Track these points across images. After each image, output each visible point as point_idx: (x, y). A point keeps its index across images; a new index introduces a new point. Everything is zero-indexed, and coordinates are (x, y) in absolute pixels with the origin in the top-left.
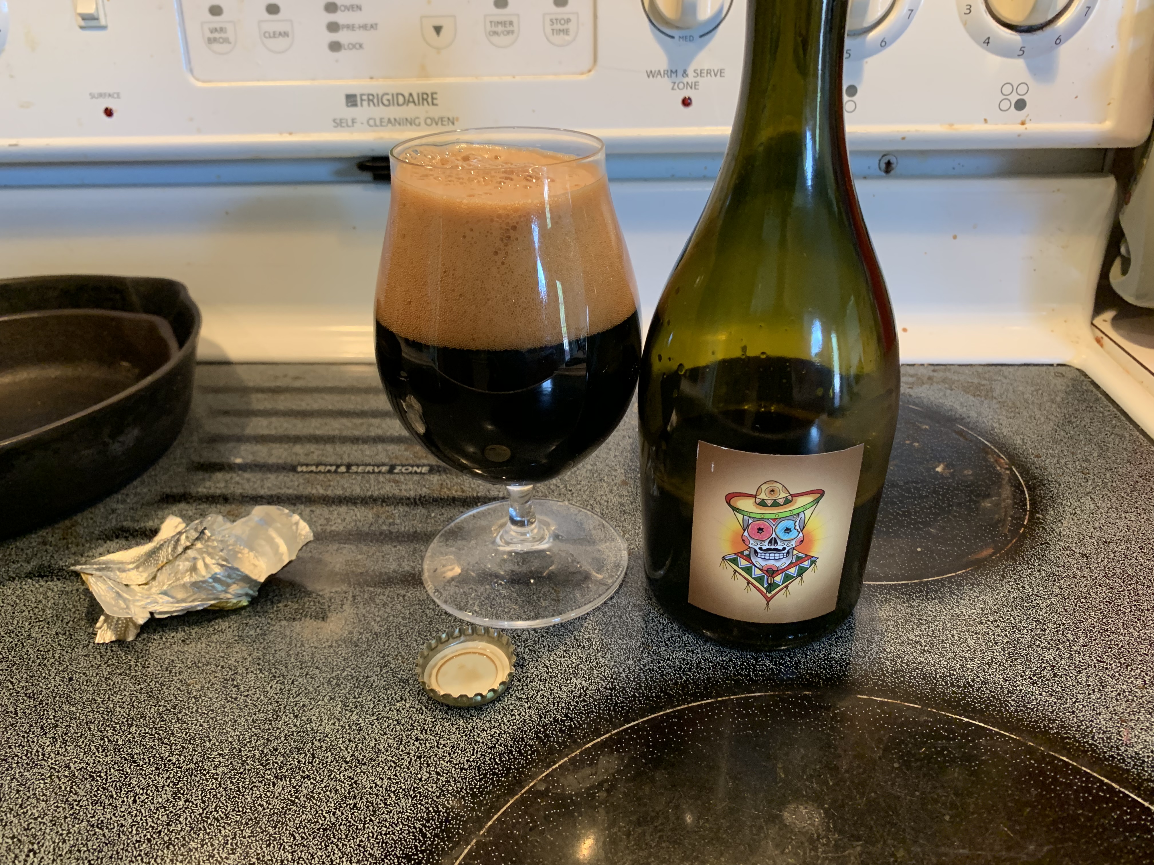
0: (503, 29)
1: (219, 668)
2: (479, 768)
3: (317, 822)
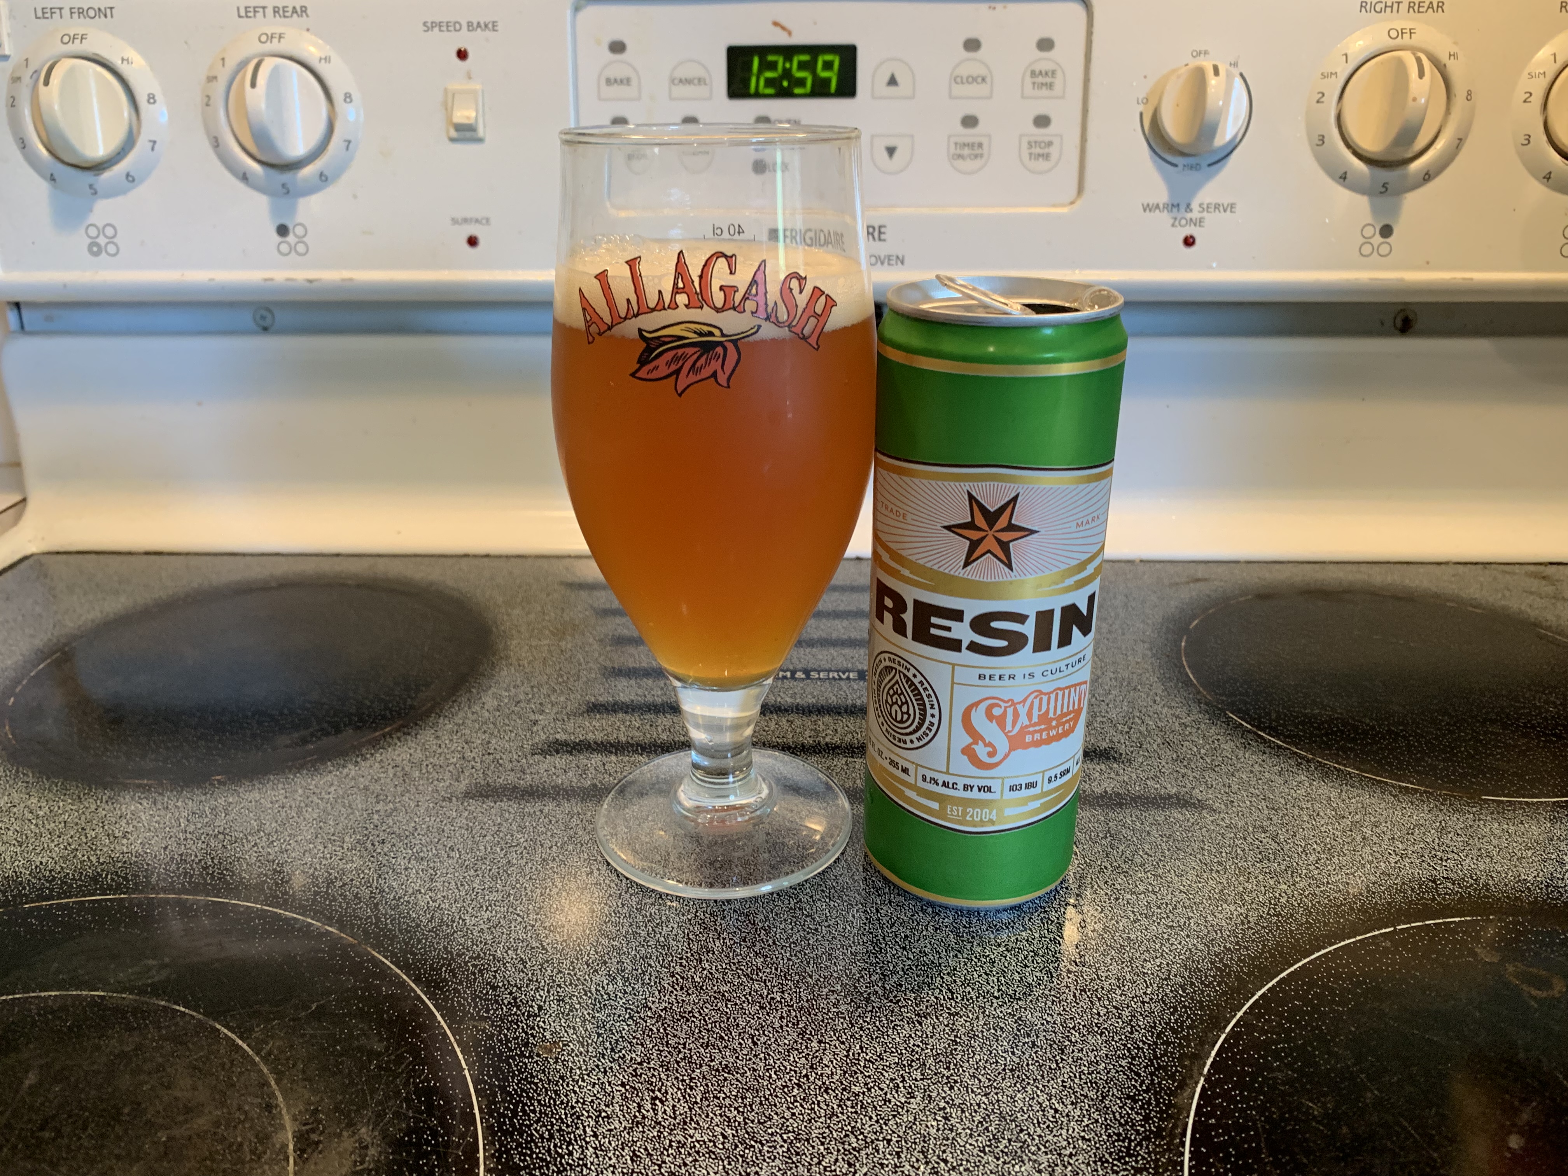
0: (970, 152)
2: (1163, 1001)
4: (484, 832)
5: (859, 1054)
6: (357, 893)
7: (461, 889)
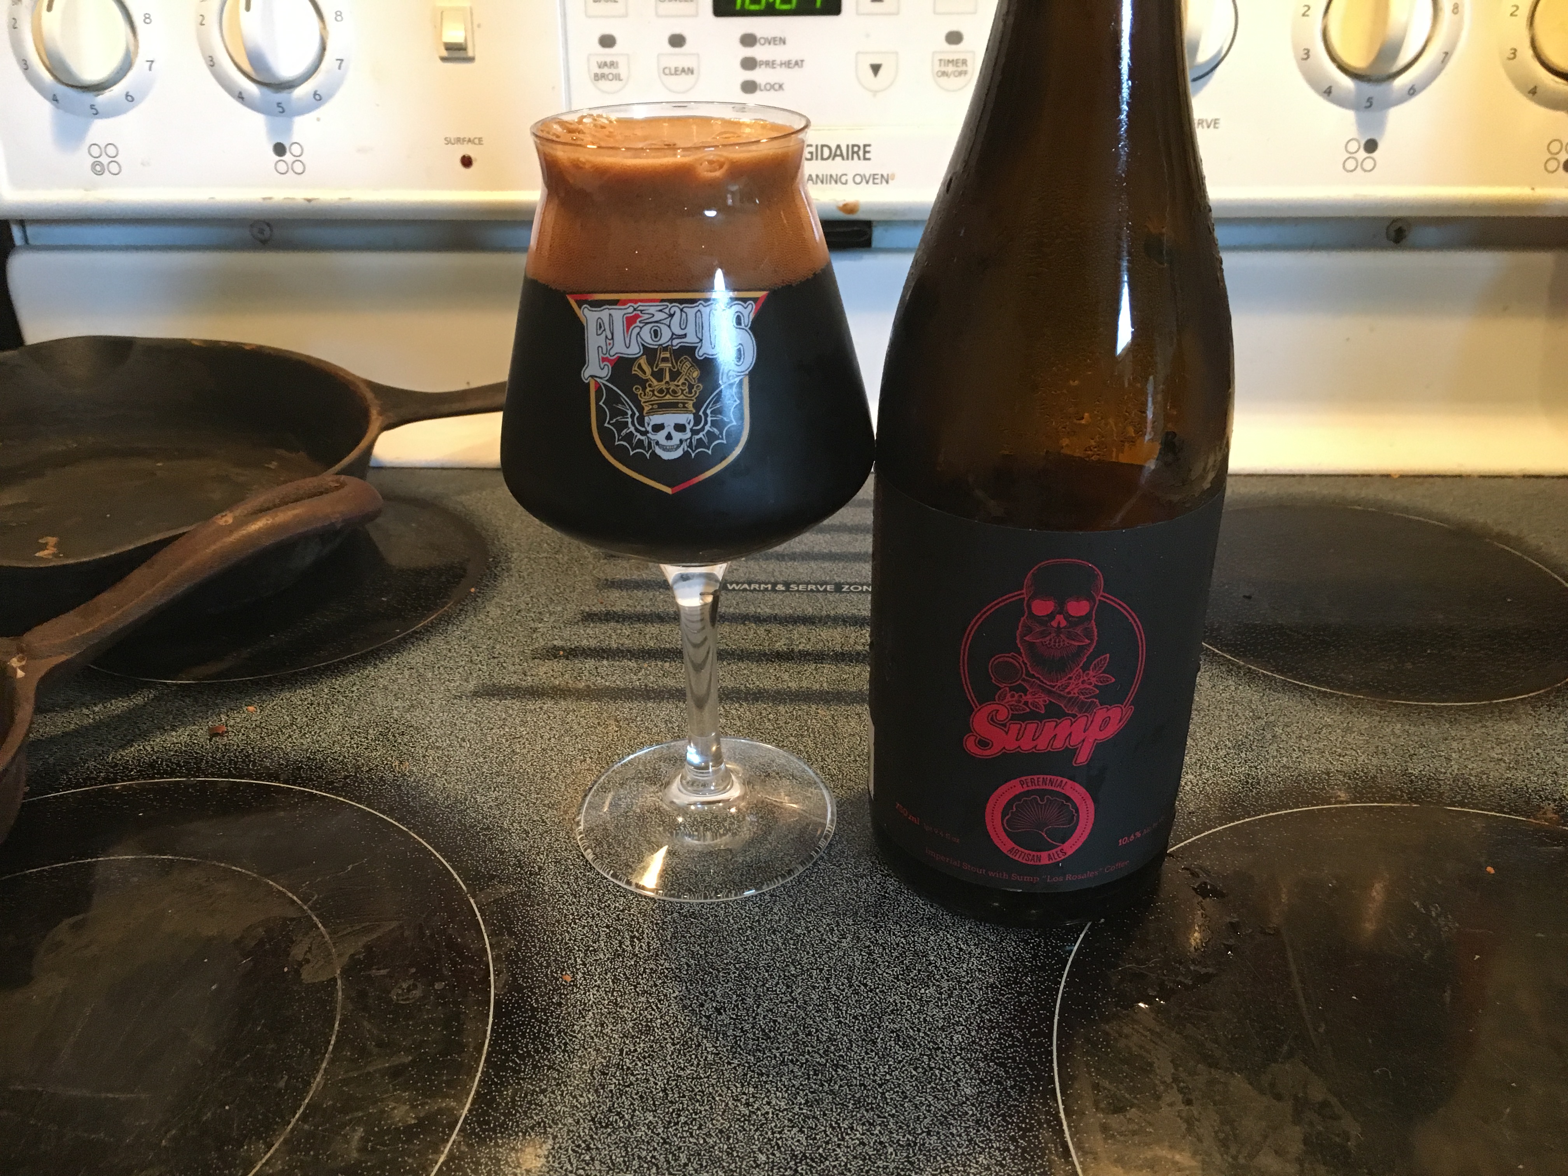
0: (955, 69)
4: (491, 726)
5: (803, 905)
6: (382, 777)
7: (472, 773)
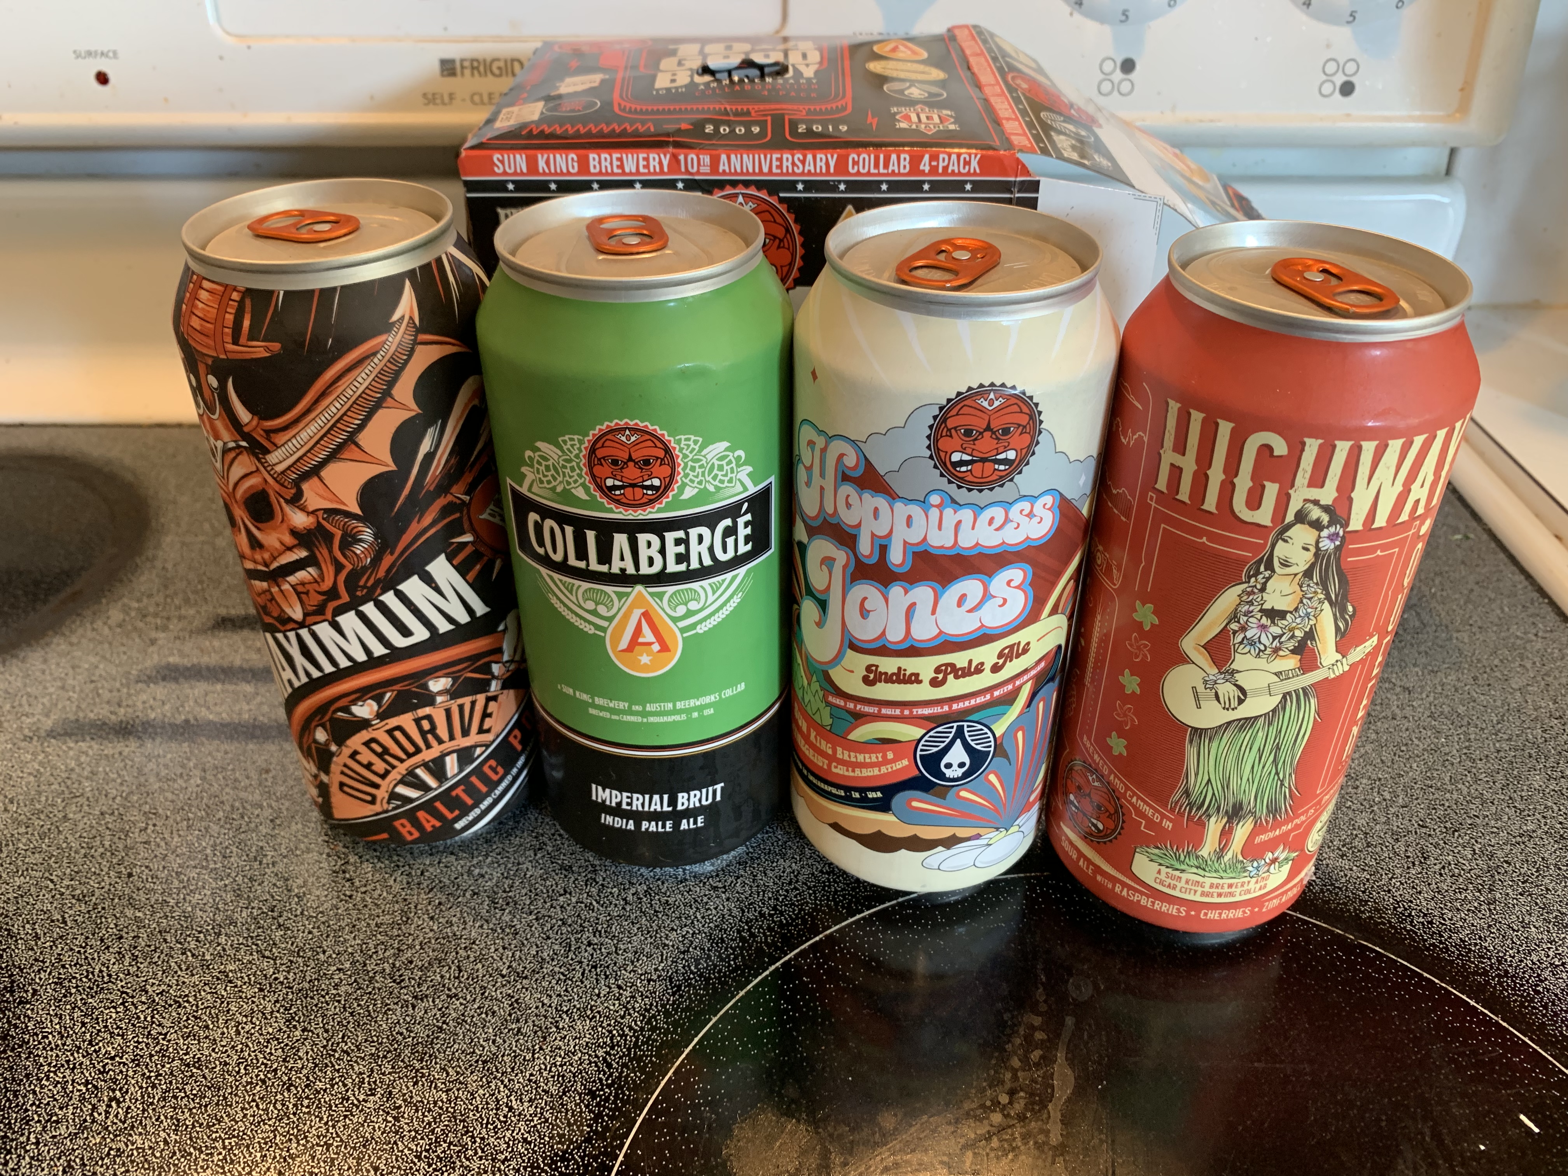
1: (324, 856)
2: (671, 979)
3: (474, 1052)
